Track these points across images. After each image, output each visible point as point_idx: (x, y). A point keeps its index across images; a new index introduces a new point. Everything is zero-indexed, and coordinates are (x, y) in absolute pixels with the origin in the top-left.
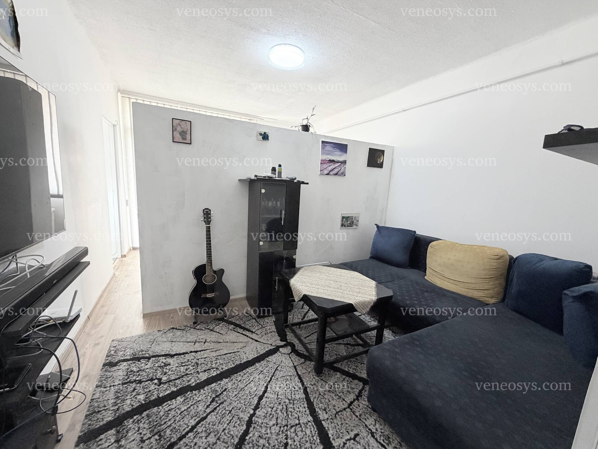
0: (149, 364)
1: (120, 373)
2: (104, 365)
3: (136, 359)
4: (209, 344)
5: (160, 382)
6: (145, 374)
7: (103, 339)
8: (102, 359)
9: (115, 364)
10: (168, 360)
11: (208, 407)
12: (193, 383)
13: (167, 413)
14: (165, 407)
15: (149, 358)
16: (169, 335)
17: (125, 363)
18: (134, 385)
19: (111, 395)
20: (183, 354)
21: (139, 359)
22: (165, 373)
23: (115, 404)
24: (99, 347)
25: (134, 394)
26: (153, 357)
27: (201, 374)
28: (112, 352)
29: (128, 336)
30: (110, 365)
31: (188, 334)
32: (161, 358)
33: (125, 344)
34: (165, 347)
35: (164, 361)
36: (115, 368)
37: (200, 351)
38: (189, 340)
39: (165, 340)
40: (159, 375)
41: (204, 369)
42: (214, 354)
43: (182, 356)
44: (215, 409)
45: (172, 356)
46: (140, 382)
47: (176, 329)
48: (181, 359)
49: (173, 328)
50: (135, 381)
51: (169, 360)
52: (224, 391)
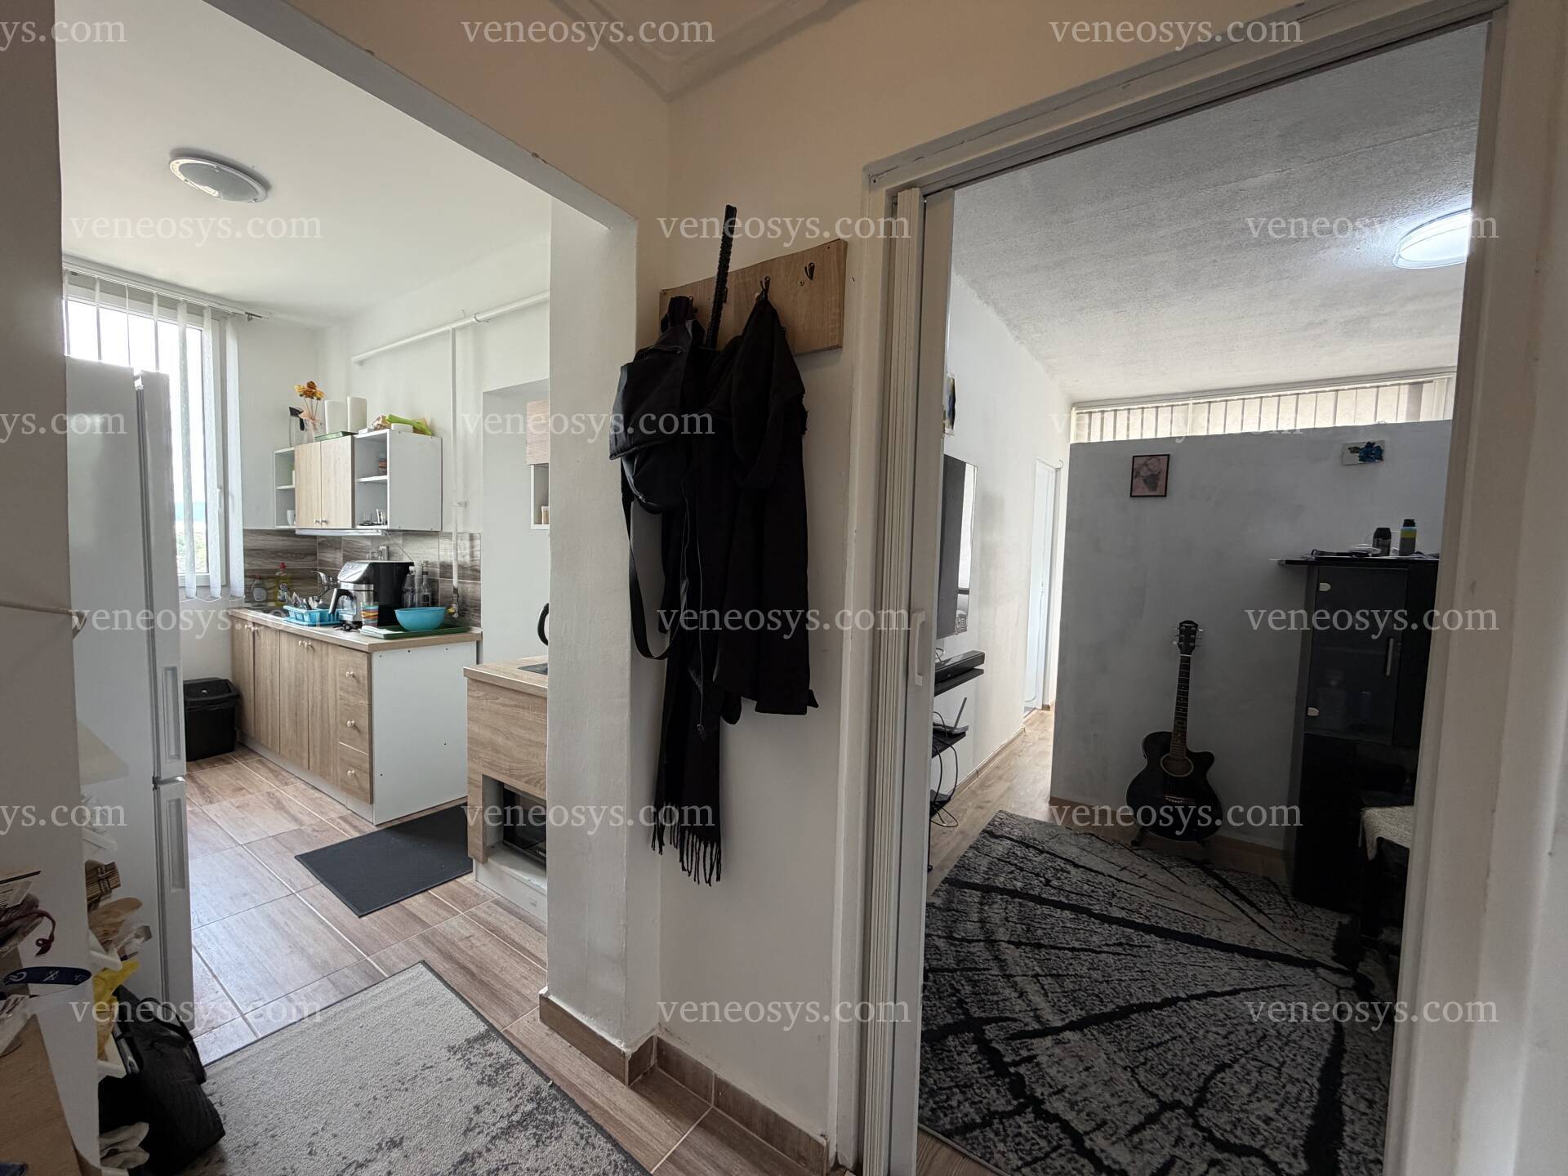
0: (1040, 858)
1: (1000, 848)
2: (984, 831)
3: (1023, 843)
4: (1149, 883)
5: (1048, 883)
6: (1030, 864)
7: (989, 805)
8: (983, 824)
9: (997, 837)
10: (1068, 866)
11: (1107, 945)
12: (1096, 909)
13: (1045, 917)
14: (1046, 910)
15: (1041, 852)
16: (1081, 839)
17: (1009, 842)
18: (1013, 868)
19: (984, 863)
20: (1096, 872)
21: (1028, 846)
22: (1059, 879)
23: (986, 873)
24: (984, 812)
25: (1010, 876)
26: (1048, 853)
27: (1115, 908)
28: (996, 823)
29: (1022, 815)
30: (990, 833)
31: (1116, 854)
32: (1059, 860)
33: (1014, 822)
34: (1072, 852)
35: (1062, 865)
36: (996, 841)
37: (1127, 883)
38: (1113, 861)
39: (1073, 842)
40: (1049, 875)
41: (1122, 905)
42: (1152, 900)
43: (1093, 874)
44: (1119, 954)
45: (1076, 866)
46: (1022, 869)
47: (1097, 838)
48: (1090, 876)
49: (1093, 835)
50: (1016, 865)
51: (1069, 868)
52: (1146, 947)
